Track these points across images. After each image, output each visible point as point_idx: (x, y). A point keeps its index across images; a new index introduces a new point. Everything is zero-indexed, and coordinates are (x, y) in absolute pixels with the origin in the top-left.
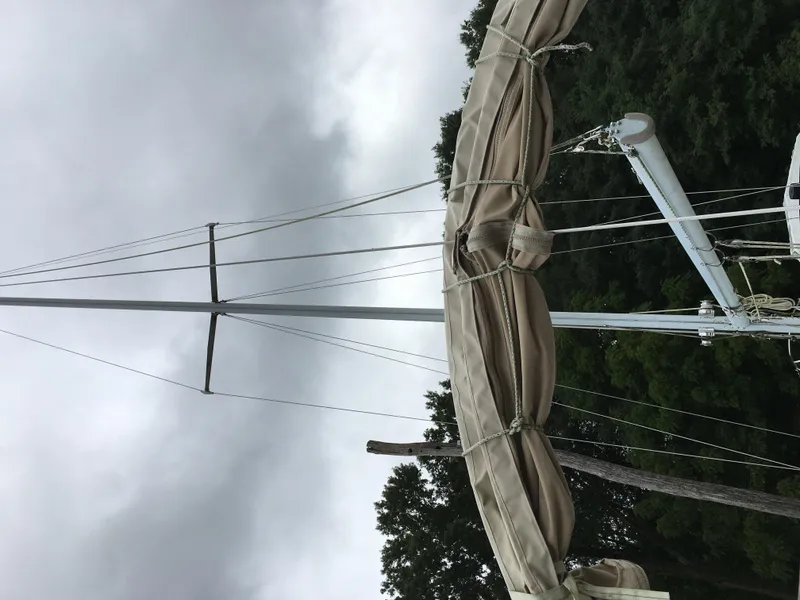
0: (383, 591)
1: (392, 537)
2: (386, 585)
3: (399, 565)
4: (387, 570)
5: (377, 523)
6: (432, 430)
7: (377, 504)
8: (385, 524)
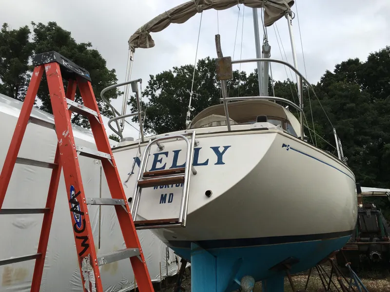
0: (174, 68)
1: (197, 68)
2: (176, 69)
3: (186, 72)
4: (183, 68)
5: (201, 59)
6: (246, 74)
7: (209, 57)
8: (202, 63)
